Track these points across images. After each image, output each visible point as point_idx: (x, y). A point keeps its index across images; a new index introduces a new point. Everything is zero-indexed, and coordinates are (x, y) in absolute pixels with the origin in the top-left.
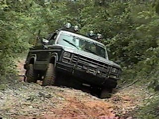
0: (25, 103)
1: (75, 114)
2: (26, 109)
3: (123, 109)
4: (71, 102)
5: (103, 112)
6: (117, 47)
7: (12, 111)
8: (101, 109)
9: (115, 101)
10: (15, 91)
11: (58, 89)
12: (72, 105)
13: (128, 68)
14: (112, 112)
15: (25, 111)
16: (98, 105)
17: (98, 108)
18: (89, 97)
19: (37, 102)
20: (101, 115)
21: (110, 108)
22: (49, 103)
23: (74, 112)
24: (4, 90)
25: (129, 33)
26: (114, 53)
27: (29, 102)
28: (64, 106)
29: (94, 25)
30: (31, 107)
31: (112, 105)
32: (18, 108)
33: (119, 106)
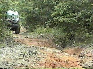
0: (19, 57)
1: (55, 66)
2: (20, 62)
3: (87, 63)
4: (51, 57)
5: (73, 64)
6: (82, 19)
7: (11, 63)
8: (71, 63)
9: (81, 57)
10: (12, 49)
11: (41, 47)
12: (52, 60)
13: (90, 34)
14: (79, 64)
15: (19, 63)
16: (70, 59)
17: (69, 62)
18: (63, 54)
19: (27, 57)
20: (72, 66)
21: (78, 61)
22: (36, 57)
23: (54, 64)
24: (4, 48)
25: (91, 9)
26: (80, 23)
27: (21, 57)
28: (46, 60)
29: (66, 3)
30: (23, 60)
31: (79, 60)
32: (15, 61)
33: (84, 61)
